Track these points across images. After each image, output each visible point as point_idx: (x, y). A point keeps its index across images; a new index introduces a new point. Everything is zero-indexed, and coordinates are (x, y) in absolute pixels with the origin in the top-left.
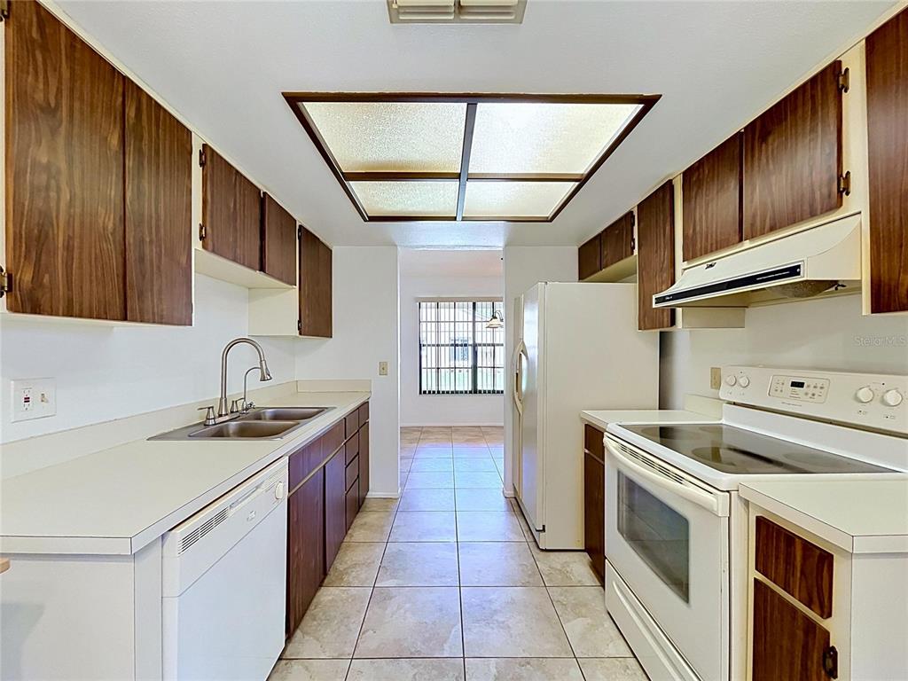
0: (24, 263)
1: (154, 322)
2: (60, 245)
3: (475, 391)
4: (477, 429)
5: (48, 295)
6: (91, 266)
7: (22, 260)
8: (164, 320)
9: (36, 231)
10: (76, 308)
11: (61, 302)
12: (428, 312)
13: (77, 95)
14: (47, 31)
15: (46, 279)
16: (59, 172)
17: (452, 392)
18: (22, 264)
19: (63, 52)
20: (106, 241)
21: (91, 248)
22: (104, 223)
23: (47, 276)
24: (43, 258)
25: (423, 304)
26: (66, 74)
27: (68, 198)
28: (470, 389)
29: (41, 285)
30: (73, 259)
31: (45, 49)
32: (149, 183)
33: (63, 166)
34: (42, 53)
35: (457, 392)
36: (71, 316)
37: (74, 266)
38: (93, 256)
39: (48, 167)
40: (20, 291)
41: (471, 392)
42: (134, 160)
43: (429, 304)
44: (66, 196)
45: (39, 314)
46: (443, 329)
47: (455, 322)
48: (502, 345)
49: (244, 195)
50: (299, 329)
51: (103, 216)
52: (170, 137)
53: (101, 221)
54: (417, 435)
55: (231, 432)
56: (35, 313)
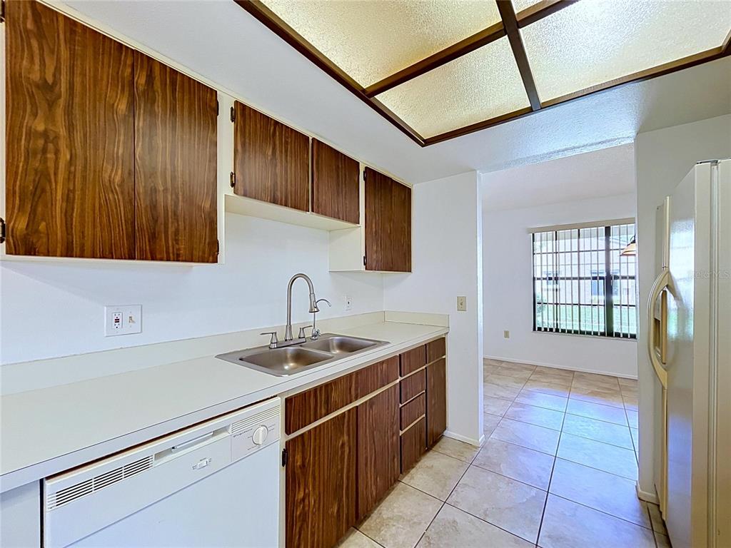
0: (18, 214)
1: (168, 260)
2: (59, 197)
3: (609, 333)
4: (612, 380)
5: (45, 240)
6: (94, 213)
7: (16, 211)
8: (180, 259)
9: (31, 188)
10: (77, 249)
11: (59, 245)
12: (544, 244)
13: (78, 71)
14: (43, 21)
15: (42, 226)
16: (57, 137)
17: (576, 332)
18: (15, 215)
19: (62, 36)
20: (112, 191)
21: (94, 198)
22: (110, 177)
23: (43, 225)
24: (40, 209)
25: (537, 236)
26: (64, 53)
27: (68, 157)
28: (603, 331)
29: (37, 231)
30: (73, 209)
31: (40, 36)
32: (164, 140)
33: (63, 132)
34: (38, 41)
35: (582, 333)
36: (72, 256)
37: (75, 215)
38: (97, 205)
39: (45, 134)
40: (13, 236)
41: (603, 334)
42: (144, 120)
43: (544, 234)
44: (65, 156)
45: (35, 255)
46: (562, 262)
47: (579, 251)
48: (633, 278)
49: (287, 143)
50: (365, 264)
51: (109, 171)
52: (190, 98)
53: (106, 176)
54: (527, 374)
55: (289, 356)
56: (30, 254)
